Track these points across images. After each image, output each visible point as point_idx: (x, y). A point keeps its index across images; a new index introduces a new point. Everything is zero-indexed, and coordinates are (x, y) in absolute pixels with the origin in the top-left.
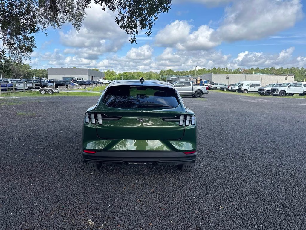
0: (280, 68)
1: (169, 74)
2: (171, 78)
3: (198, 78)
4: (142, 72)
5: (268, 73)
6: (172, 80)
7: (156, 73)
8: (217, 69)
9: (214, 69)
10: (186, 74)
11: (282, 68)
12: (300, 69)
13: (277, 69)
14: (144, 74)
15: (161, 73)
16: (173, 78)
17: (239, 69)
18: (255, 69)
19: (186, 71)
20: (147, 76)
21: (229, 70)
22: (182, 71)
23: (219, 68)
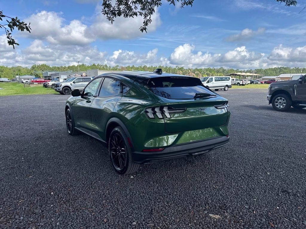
0: (150, 66)
1: (44, 69)
2: (49, 74)
3: (83, 74)
4: (6, 67)
5: (142, 71)
6: (51, 76)
7: (26, 68)
8: (96, 65)
9: (94, 65)
10: (65, 69)
11: (152, 67)
12: (165, 67)
13: (149, 67)
14: (10, 69)
15: (33, 68)
16: (51, 74)
17: (117, 66)
18: (131, 67)
19: (64, 66)
20: (14, 71)
21: (108, 67)
22: (59, 66)
23: (98, 65)
